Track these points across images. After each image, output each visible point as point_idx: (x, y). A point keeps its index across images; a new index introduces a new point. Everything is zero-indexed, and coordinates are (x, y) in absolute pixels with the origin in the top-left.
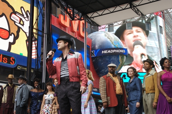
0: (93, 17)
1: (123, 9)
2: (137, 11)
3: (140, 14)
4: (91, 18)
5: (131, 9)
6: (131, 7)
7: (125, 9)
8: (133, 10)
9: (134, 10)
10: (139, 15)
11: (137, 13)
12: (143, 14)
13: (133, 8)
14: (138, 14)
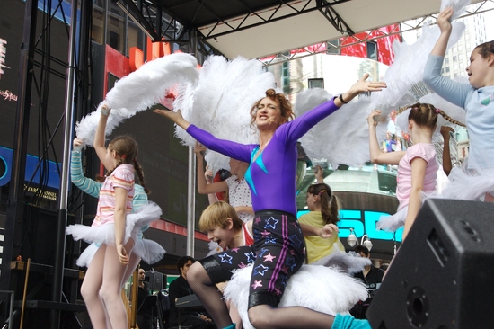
0: (215, 36)
1: (298, 13)
2: (336, 21)
3: (345, 29)
4: (208, 37)
5: (321, 10)
6: (319, 7)
7: (303, 12)
8: (325, 14)
9: (328, 14)
10: (342, 31)
11: (336, 27)
12: (351, 31)
13: (324, 9)
14: (338, 29)
